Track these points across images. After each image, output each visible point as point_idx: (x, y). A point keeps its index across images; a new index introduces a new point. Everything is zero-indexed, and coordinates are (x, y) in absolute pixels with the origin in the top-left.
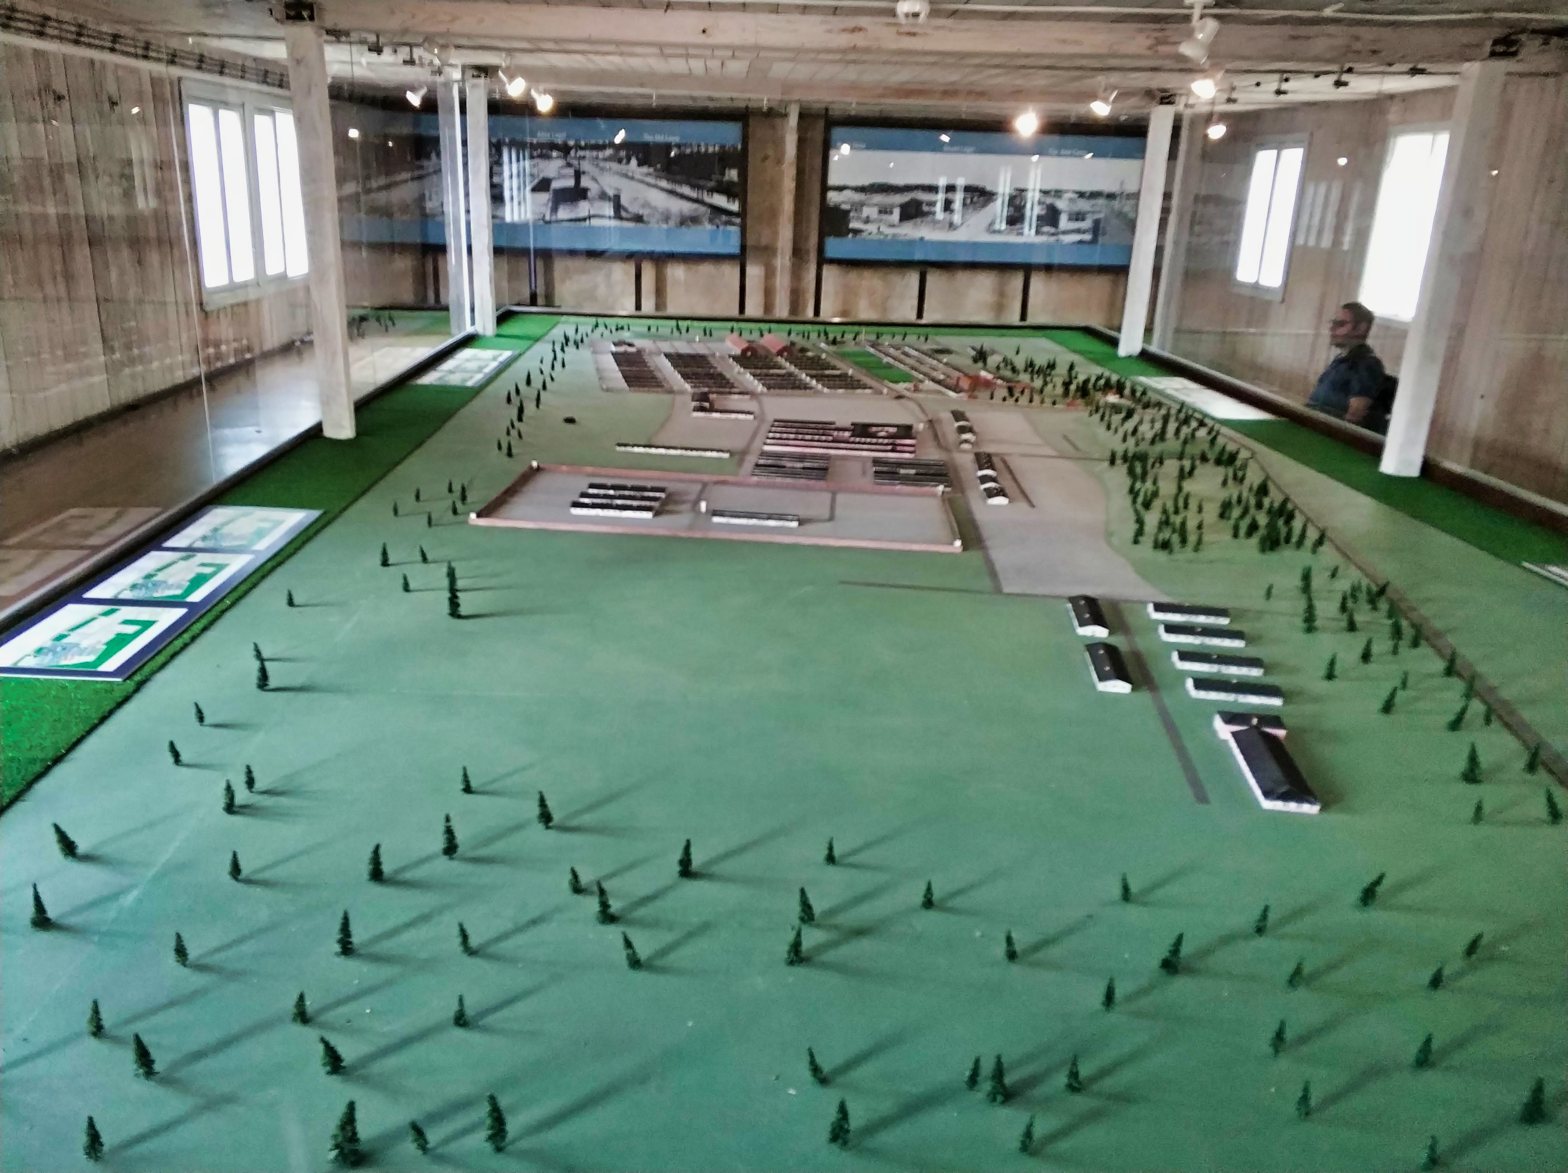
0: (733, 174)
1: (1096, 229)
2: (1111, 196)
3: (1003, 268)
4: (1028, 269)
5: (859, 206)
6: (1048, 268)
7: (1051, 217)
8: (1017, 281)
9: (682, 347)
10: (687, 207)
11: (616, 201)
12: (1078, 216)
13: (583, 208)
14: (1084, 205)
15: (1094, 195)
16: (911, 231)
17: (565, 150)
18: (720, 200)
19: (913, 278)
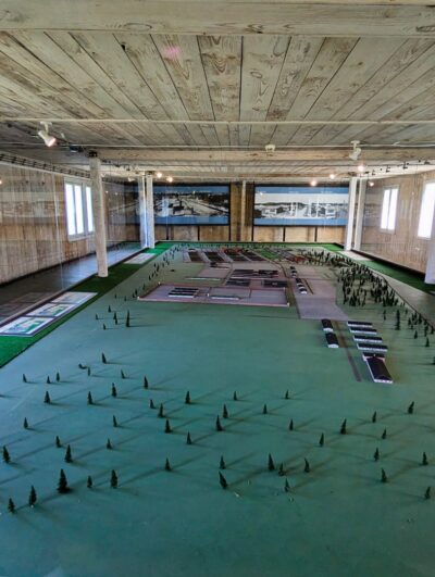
0: (226, 201)
1: (337, 214)
2: (341, 205)
3: (309, 226)
4: (316, 227)
5: (264, 209)
6: (322, 226)
7: (323, 211)
8: (313, 230)
9: (210, 250)
10: (213, 211)
11: (192, 209)
12: (331, 211)
13: (182, 212)
14: (333, 208)
15: (335, 205)
16: (280, 216)
17: (177, 195)
18: (223, 209)
19: (282, 230)
